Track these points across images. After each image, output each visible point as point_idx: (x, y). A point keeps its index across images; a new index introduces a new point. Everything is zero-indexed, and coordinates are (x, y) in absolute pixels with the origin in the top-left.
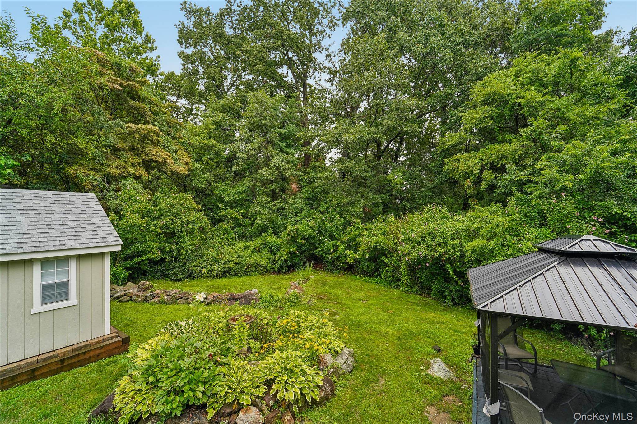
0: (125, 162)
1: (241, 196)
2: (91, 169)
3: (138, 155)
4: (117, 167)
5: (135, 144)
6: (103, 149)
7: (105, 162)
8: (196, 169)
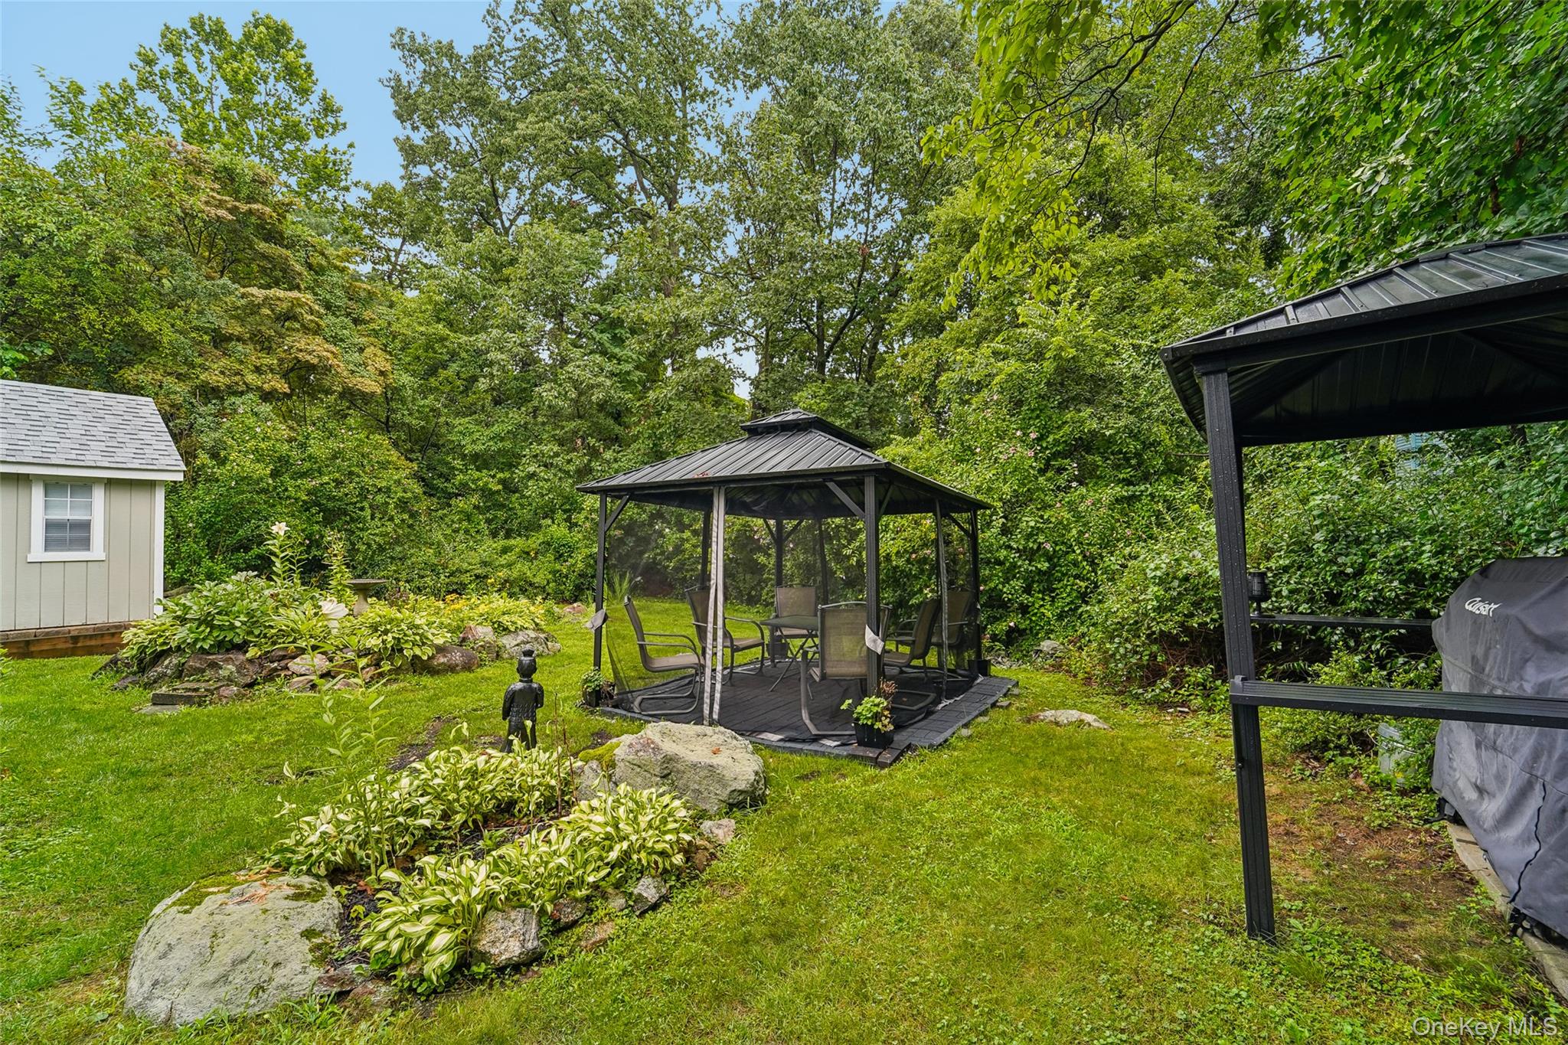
0: (241, 362)
1: (500, 445)
2: (170, 374)
3: (269, 350)
4: (222, 373)
5: (263, 328)
6: (193, 335)
7: (199, 361)
8: (404, 386)
